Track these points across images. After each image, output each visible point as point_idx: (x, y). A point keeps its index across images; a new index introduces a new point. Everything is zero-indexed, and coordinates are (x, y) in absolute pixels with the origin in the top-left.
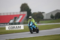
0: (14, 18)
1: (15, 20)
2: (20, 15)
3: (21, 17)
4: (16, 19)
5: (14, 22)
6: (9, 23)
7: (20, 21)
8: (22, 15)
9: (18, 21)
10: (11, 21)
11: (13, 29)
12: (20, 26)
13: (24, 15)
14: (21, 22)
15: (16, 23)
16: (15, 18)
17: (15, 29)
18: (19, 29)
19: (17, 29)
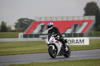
0: (73, 26)
1: (75, 30)
2: (84, 21)
3: (85, 24)
4: (76, 28)
5: (73, 33)
6: (65, 34)
7: (83, 31)
9: (79, 31)
10: (69, 31)
11: (71, 44)
12: (83, 40)
13: (90, 22)
14: (84, 33)
15: (77, 34)
16: (76, 26)
17: (75, 44)
18: (81, 44)
19: (77, 44)
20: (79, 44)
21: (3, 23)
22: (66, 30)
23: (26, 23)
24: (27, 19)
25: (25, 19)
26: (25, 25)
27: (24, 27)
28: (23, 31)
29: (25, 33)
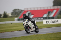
0: (48, 13)
2: (54, 10)
4: (50, 14)
8: (56, 9)
9: (51, 15)
11: (51, 23)
17: (53, 23)
19: (54, 23)
20: (55, 23)
21: (5, 12)
22: (44, 15)
23: (18, 12)
24: (18, 9)
25: (17, 9)
26: (17, 13)
27: (17, 14)
28: (17, 17)
29: (18, 18)
